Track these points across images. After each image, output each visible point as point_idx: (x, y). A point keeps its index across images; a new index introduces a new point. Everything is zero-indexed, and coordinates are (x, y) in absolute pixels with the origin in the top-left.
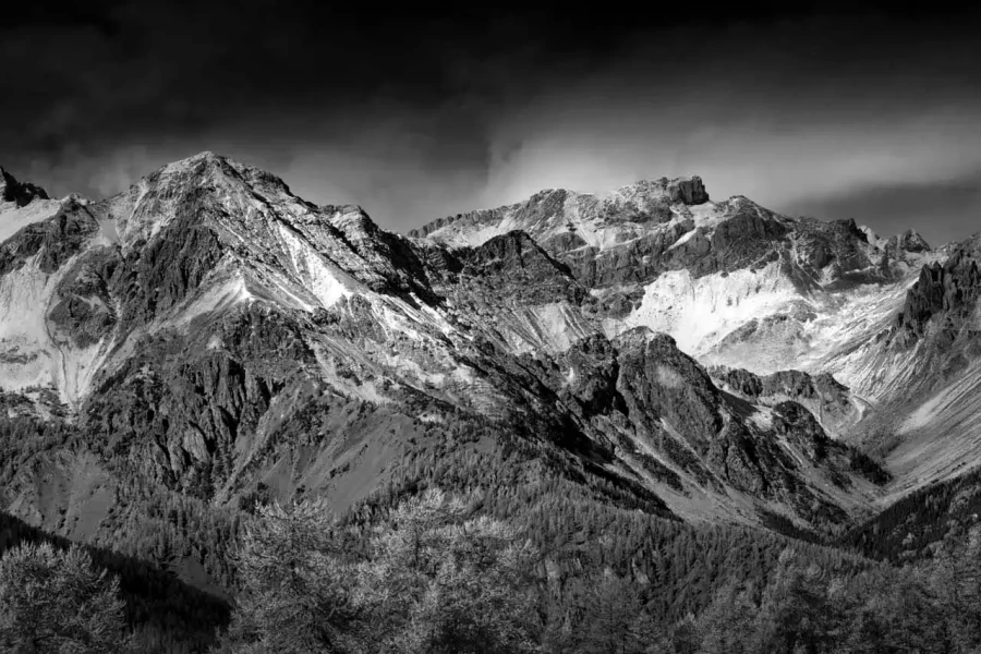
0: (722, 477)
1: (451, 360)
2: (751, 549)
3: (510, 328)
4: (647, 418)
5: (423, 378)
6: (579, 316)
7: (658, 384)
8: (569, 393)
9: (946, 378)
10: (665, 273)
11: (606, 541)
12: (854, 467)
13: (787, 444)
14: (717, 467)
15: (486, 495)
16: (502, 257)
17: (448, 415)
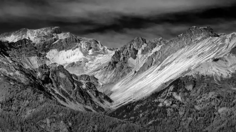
0: (75, 99)
1: (14, 69)
2: (96, 118)
3: (24, 62)
4: (57, 85)
5: (8, 73)
6: (40, 60)
7: (59, 77)
8: (39, 78)
9: (122, 78)
10: (51, 50)
11: (61, 114)
12: (104, 98)
13: (89, 92)
14: (74, 97)
15: (29, 102)
16: (21, 45)
17: (15, 83)
